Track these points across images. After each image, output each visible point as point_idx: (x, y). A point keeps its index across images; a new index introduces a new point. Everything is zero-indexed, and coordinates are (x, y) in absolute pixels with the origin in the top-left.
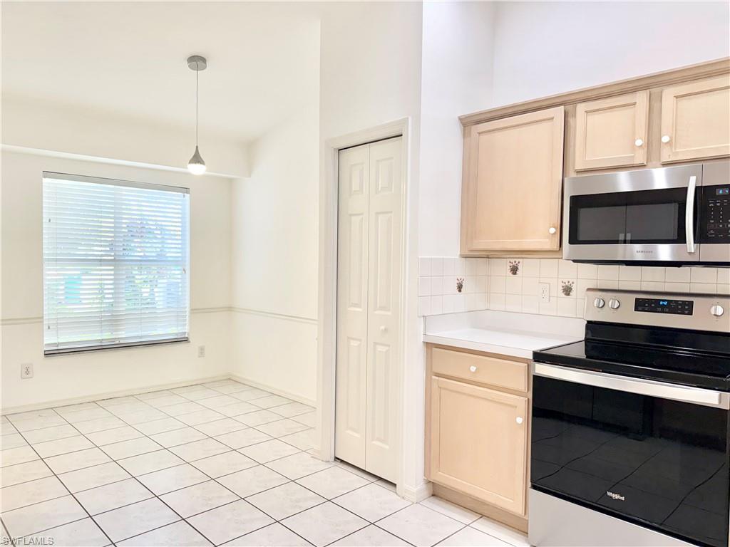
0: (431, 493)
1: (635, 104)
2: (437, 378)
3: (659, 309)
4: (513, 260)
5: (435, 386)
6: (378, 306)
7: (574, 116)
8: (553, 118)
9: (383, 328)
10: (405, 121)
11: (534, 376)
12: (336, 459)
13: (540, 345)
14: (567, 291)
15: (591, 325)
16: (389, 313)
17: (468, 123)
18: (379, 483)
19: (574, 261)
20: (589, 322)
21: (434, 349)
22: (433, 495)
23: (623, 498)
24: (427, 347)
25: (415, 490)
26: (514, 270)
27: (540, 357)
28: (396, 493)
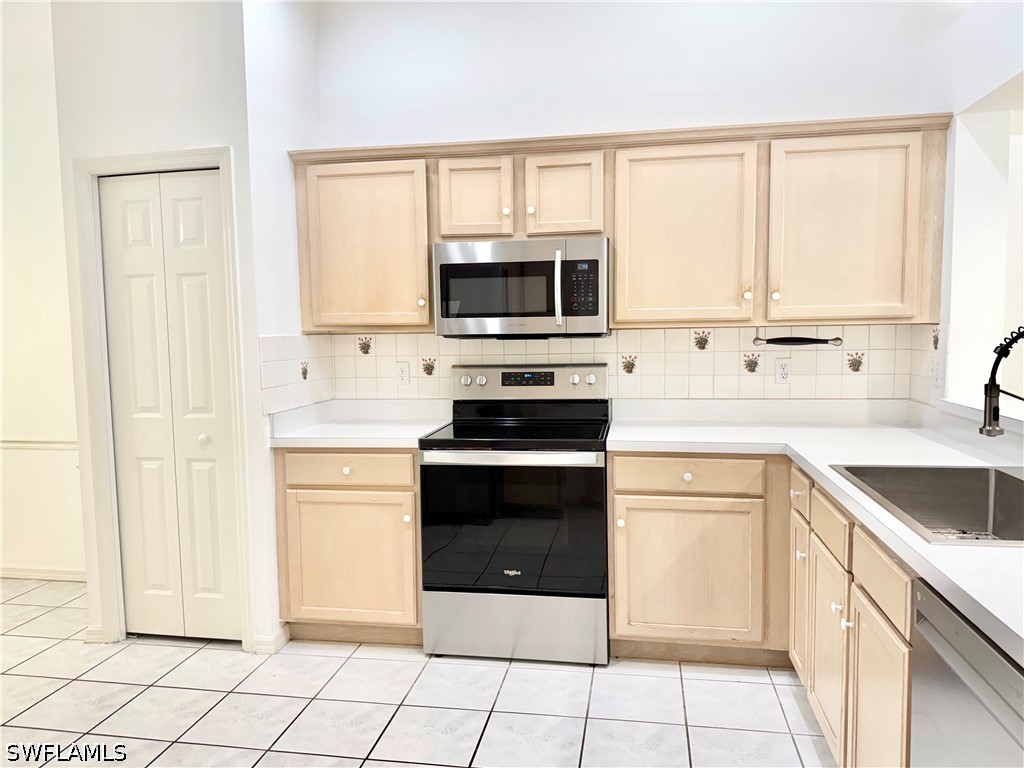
0: (289, 637)
1: (499, 168)
2: (294, 491)
3: (524, 382)
4: (362, 337)
5: (291, 503)
6: (191, 408)
7: (437, 171)
8: (413, 172)
9: (202, 436)
10: (225, 151)
11: (422, 466)
12: (129, 635)
13: (424, 432)
14: (429, 369)
15: (459, 405)
16: (212, 416)
17: (302, 162)
18: (210, 646)
19: (446, 336)
20: (456, 402)
21: (287, 455)
22: (291, 640)
23: (519, 573)
24: (275, 454)
25: (270, 638)
26: (365, 348)
27: (426, 444)
28: (243, 651)
